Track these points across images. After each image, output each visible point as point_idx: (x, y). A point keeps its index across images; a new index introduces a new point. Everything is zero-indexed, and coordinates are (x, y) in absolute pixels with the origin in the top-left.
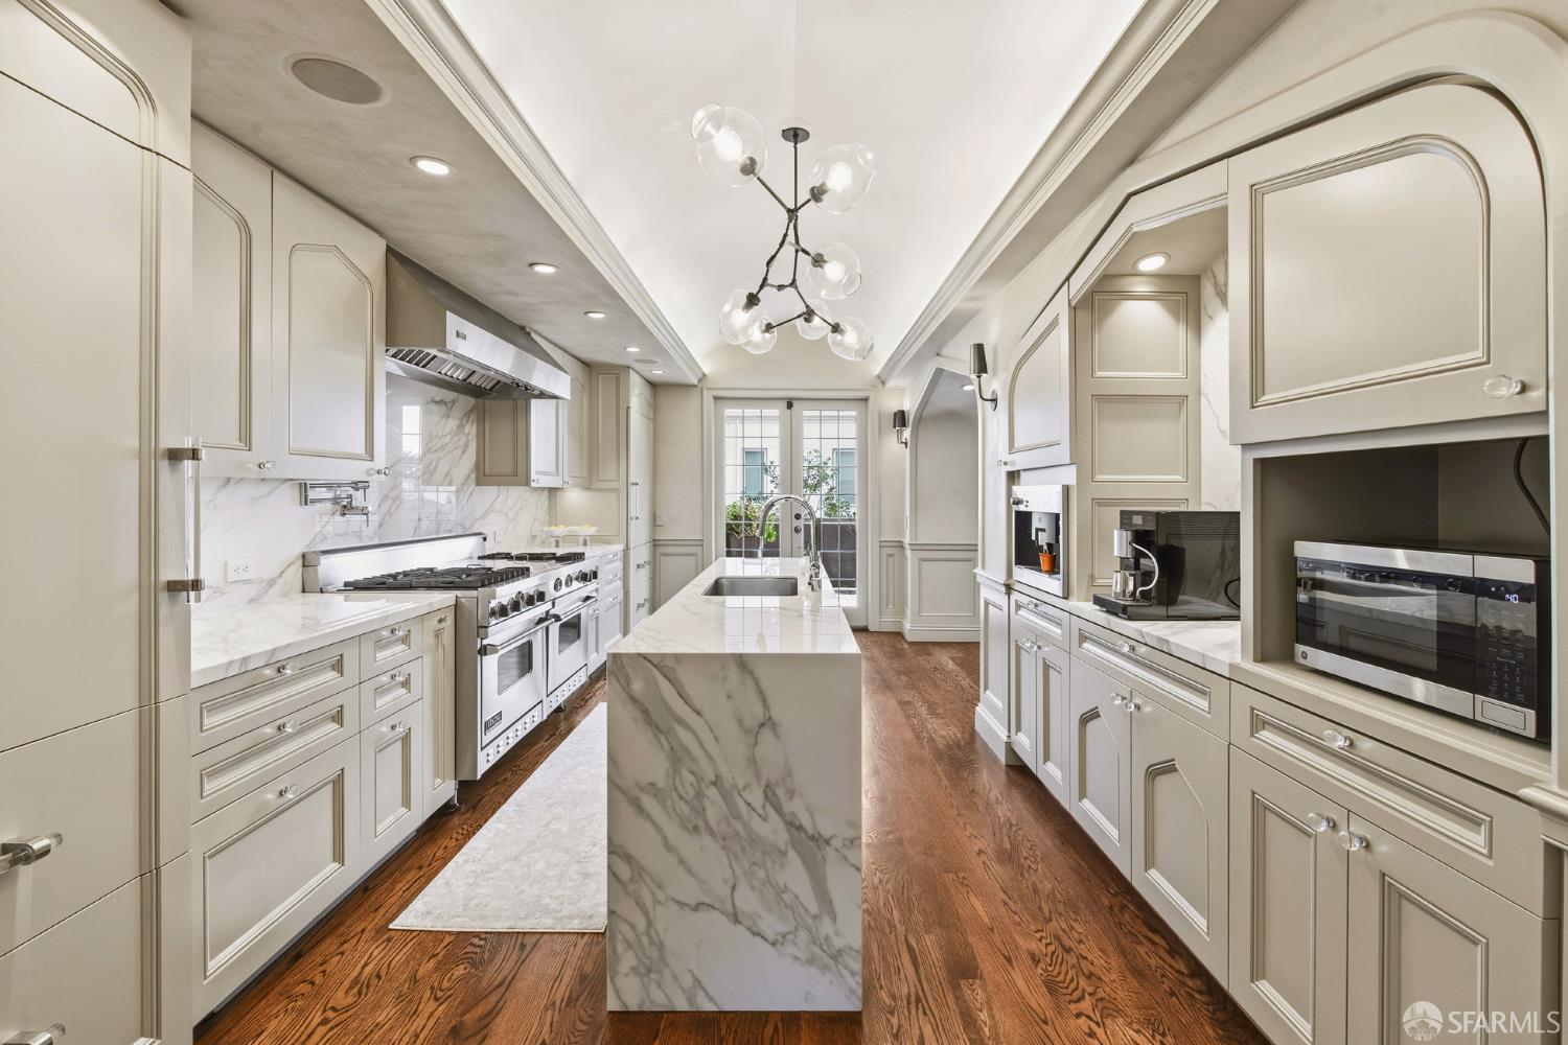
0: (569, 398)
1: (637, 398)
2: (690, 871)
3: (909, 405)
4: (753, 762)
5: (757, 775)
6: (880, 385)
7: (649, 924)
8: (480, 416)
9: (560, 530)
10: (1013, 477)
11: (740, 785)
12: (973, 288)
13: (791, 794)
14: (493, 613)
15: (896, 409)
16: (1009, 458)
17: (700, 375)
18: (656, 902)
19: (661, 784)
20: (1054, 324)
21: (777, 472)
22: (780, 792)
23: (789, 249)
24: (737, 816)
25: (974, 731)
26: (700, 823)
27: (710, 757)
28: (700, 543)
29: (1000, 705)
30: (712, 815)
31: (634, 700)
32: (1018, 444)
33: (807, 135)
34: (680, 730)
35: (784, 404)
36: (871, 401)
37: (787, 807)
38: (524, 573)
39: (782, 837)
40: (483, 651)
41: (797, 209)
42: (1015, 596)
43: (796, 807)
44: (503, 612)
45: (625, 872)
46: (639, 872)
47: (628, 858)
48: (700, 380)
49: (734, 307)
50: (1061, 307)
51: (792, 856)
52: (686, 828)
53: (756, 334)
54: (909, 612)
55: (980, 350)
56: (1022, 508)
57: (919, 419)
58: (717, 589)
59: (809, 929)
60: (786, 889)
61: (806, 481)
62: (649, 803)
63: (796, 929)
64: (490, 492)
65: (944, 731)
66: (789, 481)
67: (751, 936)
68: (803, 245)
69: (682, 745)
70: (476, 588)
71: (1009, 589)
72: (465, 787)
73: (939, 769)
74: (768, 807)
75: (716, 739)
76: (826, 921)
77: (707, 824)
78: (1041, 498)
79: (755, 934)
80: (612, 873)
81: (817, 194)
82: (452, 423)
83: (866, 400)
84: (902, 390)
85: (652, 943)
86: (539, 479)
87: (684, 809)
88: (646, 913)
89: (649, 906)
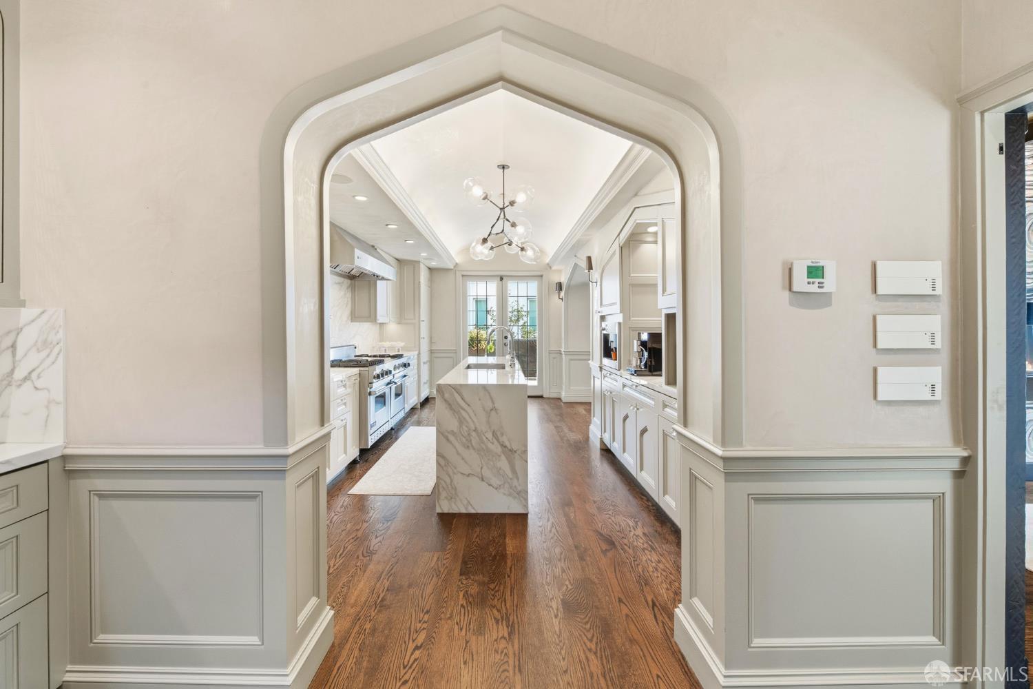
0: (395, 280)
1: (423, 276)
2: (466, 462)
3: (564, 279)
4: (488, 422)
5: (490, 427)
6: (548, 268)
7: (452, 481)
8: (353, 288)
9: (387, 344)
10: (603, 318)
11: (484, 431)
12: (585, 231)
13: (502, 434)
14: (374, 377)
15: (558, 281)
16: (600, 309)
17: (455, 264)
18: (454, 473)
19: (455, 430)
20: (614, 253)
21: (495, 313)
22: (499, 434)
23: (501, 221)
24: (483, 443)
25: (588, 437)
26: (470, 445)
27: (473, 422)
28: (455, 352)
29: (599, 422)
30: (474, 442)
31: (445, 400)
32: (604, 303)
33: (508, 167)
34: (462, 411)
35: (499, 279)
36: (544, 277)
37: (501, 439)
38: (381, 362)
39: (499, 449)
40: (370, 394)
41: (504, 208)
42: (604, 372)
43: (504, 439)
44: (378, 377)
45: (443, 462)
46: (448, 462)
47: (443, 457)
48: (455, 267)
49: (477, 243)
50: (616, 247)
51: (503, 457)
52: (464, 447)
53: (486, 251)
54: (564, 387)
55: (589, 259)
56: (604, 332)
57: (569, 287)
58: (469, 367)
59: (509, 483)
60: (500, 469)
61: (511, 318)
62: (451, 438)
63: (505, 483)
64: (357, 324)
65: (574, 437)
66: (502, 318)
67: (488, 486)
68: (507, 217)
69: (463, 417)
70: (367, 367)
71: (601, 368)
72: (363, 452)
73: (569, 450)
74: (494, 439)
75: (475, 415)
76: (515, 480)
77: (472, 446)
78: (612, 329)
79: (490, 485)
80: (438, 463)
81: (512, 203)
82: (342, 293)
83: (542, 276)
84: (560, 271)
85: (452, 488)
86: (380, 319)
87: (464, 440)
88: (450, 477)
89: (451, 474)
